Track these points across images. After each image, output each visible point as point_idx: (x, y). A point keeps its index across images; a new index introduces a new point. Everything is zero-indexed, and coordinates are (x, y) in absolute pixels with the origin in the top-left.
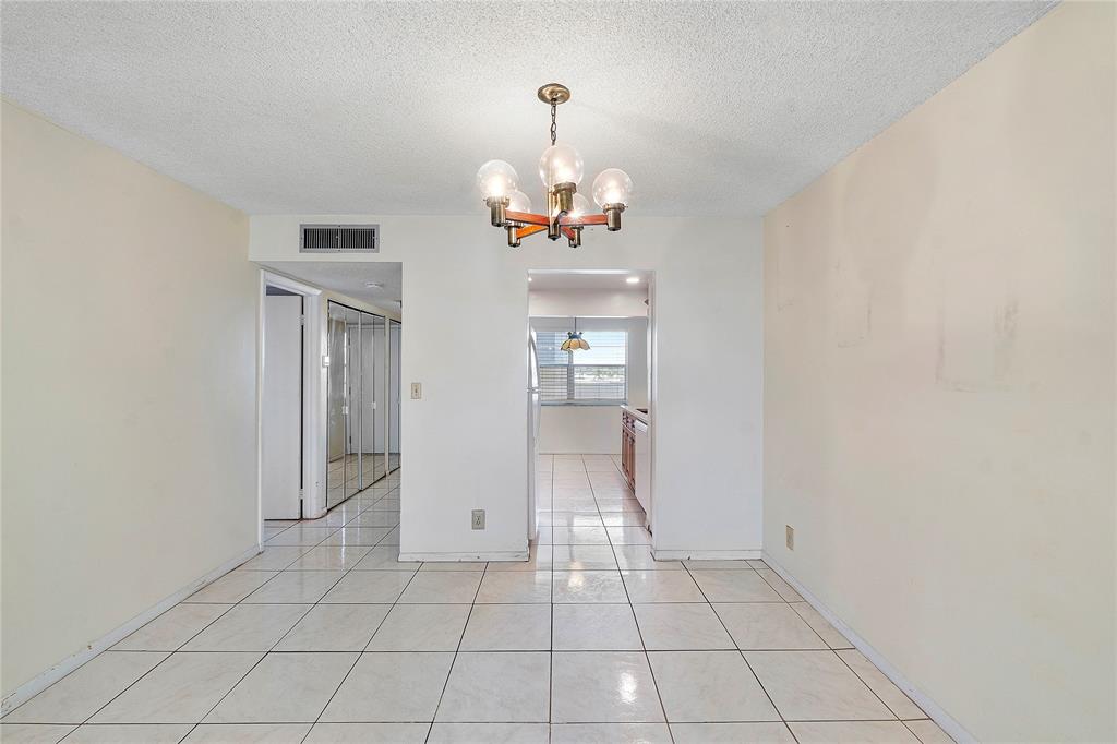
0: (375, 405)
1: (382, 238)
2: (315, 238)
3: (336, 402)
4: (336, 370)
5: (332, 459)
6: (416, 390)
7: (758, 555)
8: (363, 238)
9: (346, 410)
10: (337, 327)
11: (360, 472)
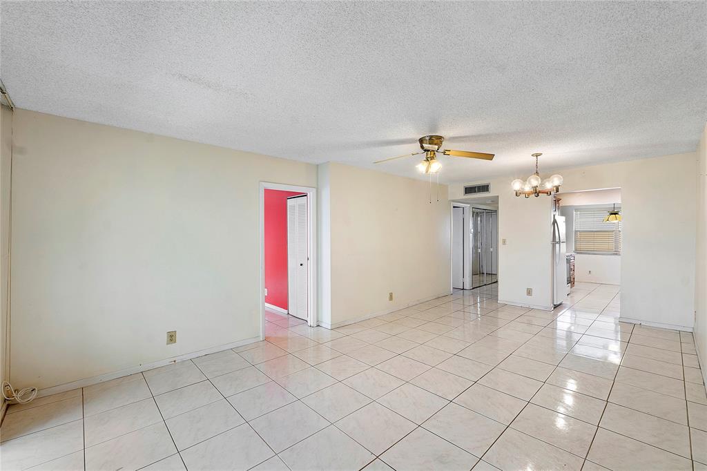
0: (492, 250)
1: (491, 188)
2: (469, 190)
3: (475, 248)
4: (475, 235)
5: (474, 274)
6: (504, 242)
7: (691, 330)
8: (485, 188)
9: (479, 251)
10: (476, 214)
11: (486, 279)
